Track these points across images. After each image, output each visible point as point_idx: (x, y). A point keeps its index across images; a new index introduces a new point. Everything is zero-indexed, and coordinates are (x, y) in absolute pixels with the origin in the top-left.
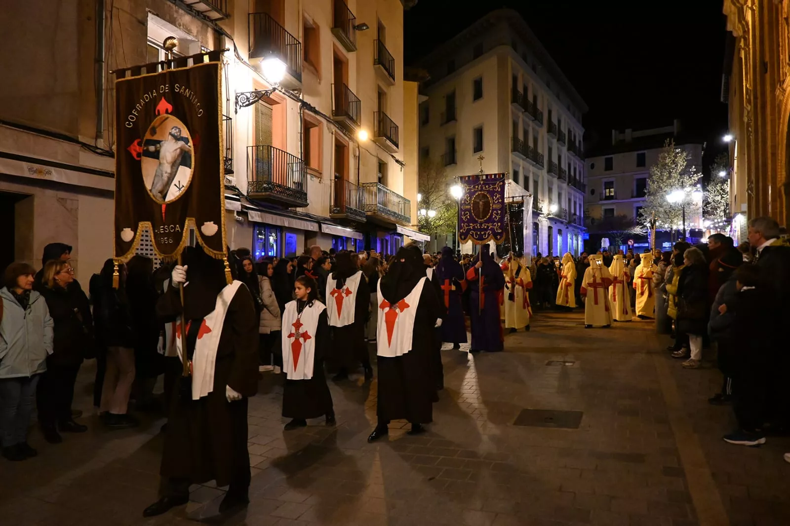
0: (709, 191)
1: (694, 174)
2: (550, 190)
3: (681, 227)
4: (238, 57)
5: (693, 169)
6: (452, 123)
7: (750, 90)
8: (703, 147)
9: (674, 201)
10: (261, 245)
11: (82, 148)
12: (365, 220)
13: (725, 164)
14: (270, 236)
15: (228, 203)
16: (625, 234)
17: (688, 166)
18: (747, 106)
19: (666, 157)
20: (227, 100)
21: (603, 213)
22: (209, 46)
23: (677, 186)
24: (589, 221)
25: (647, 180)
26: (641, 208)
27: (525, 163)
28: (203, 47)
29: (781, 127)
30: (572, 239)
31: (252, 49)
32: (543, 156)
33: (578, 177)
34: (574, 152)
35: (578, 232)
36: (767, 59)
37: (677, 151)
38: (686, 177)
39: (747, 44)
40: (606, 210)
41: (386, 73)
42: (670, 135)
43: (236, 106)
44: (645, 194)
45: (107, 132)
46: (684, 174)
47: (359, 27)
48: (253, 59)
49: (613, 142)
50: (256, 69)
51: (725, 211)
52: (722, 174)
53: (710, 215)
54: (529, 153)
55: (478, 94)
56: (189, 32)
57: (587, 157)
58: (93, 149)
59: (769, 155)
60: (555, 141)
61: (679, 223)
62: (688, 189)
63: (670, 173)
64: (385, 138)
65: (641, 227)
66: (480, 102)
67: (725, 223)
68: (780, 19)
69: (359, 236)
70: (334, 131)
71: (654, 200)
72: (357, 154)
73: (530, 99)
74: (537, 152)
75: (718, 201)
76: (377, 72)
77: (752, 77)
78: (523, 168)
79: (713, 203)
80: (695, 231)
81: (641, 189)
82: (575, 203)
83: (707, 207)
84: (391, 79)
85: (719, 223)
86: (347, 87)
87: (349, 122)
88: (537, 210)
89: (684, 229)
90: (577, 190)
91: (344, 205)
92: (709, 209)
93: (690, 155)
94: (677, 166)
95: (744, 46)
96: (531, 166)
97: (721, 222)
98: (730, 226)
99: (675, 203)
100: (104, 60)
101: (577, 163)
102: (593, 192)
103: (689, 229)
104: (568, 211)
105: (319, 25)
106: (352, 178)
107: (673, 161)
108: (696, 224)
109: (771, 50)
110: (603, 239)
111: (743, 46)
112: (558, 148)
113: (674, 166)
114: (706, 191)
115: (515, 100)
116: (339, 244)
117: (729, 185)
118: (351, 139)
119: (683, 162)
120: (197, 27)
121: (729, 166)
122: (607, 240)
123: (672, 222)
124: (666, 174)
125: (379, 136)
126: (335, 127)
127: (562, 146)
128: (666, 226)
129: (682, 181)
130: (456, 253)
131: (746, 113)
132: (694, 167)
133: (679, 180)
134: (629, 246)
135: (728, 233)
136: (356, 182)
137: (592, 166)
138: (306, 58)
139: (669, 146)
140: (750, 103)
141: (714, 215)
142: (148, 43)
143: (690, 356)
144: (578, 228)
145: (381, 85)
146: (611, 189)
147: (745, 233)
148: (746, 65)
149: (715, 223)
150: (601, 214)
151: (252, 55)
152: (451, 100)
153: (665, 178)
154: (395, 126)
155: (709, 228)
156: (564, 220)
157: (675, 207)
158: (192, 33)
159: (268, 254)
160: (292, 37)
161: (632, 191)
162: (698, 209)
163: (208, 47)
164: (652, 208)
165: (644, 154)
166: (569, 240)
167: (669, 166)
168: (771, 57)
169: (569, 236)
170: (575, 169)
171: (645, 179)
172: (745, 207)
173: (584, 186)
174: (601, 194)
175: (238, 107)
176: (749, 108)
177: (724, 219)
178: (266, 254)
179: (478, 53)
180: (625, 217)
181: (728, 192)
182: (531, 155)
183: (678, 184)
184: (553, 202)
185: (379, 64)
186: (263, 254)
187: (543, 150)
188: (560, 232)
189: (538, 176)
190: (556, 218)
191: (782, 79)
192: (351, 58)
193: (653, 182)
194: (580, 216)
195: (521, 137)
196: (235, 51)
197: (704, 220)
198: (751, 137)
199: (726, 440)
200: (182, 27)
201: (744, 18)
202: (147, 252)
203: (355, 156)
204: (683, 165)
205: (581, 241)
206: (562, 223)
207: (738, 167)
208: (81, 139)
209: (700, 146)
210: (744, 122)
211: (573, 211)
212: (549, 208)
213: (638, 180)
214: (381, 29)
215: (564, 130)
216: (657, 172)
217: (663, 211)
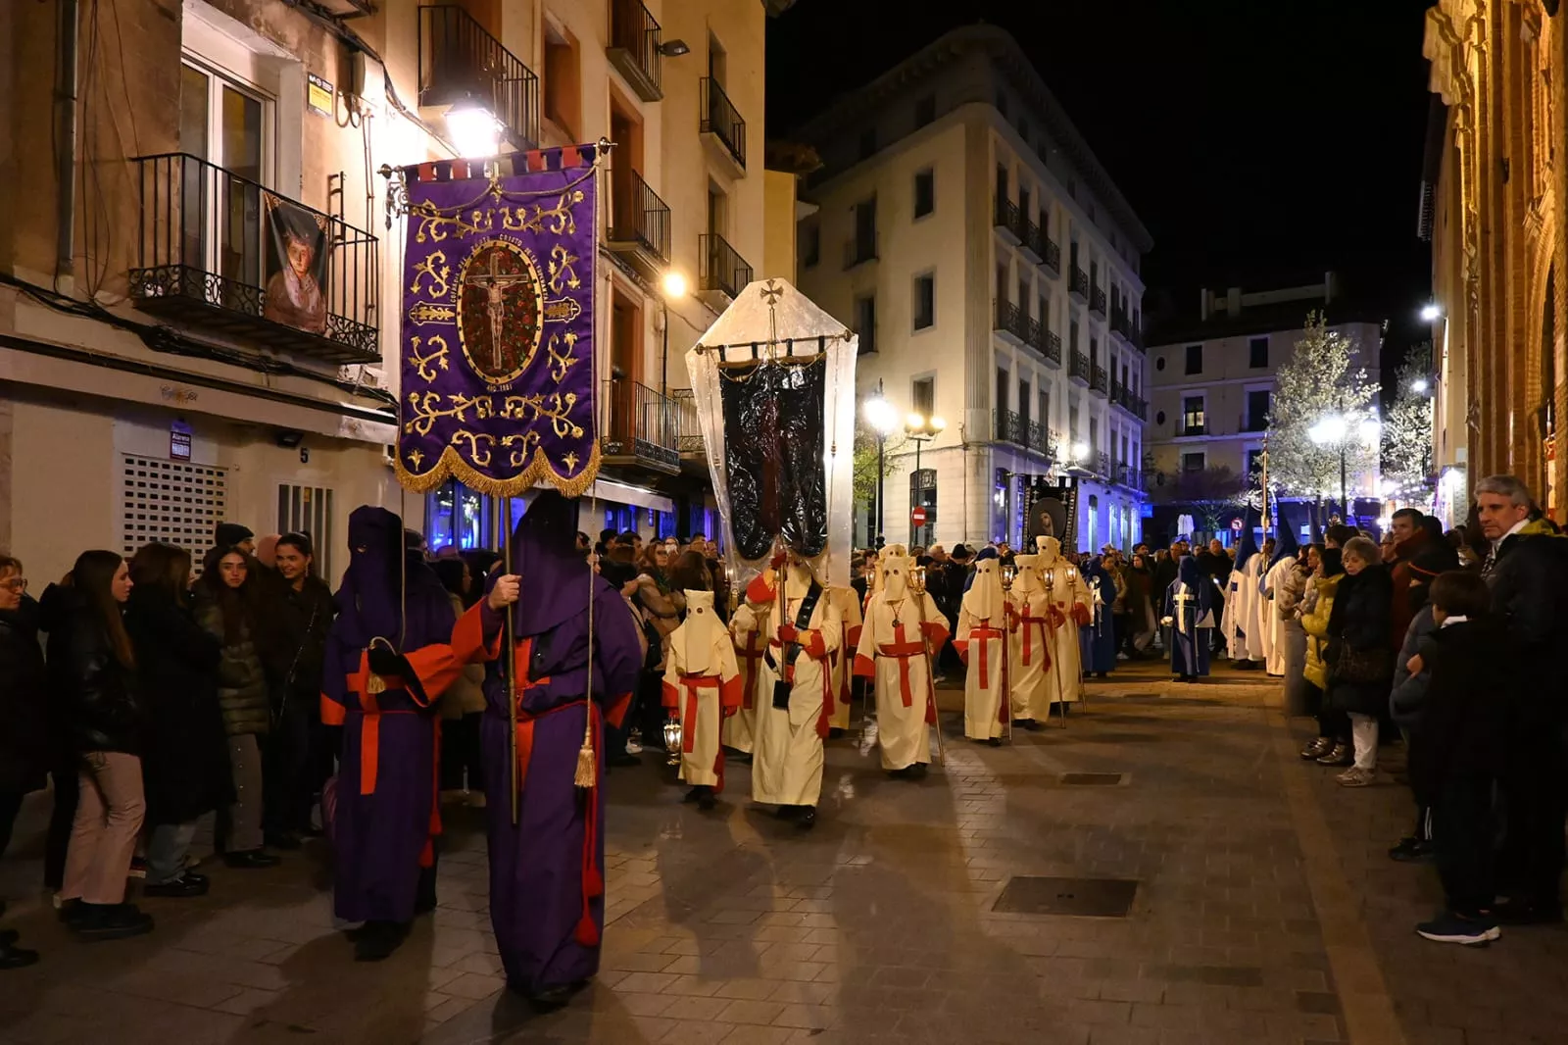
0: (1393, 421)
1: (1363, 386)
2: (1074, 413)
3: (1337, 495)
4: (395, 102)
5: (1363, 375)
6: (868, 265)
7: (1474, 215)
8: (1382, 330)
9: (1324, 441)
10: (444, 521)
11: (20, 295)
12: (677, 469)
13: (1424, 364)
14: (465, 502)
15: (368, 427)
16: (1227, 507)
17: (1353, 368)
18: (1469, 249)
19: (1310, 349)
20: (369, 197)
21: (1181, 462)
22: (328, 73)
23: (1330, 408)
24: (1152, 479)
25: (1271, 395)
26: (1258, 453)
27: (1022, 353)
28: (313, 76)
29: (1533, 292)
30: (1118, 516)
31: (426, 85)
32: (1058, 340)
33: (1130, 387)
34: (1124, 334)
35: (1131, 502)
36: (1508, 153)
37: (1331, 336)
38: (1348, 392)
39: (1469, 122)
40: (1187, 457)
41: (728, 152)
42: (1317, 303)
43: (389, 212)
44: (1268, 424)
45: (84, 260)
46: (1345, 385)
47: (669, 49)
48: (427, 108)
49: (1204, 317)
50: (435, 130)
51: (1423, 462)
52: (1420, 386)
53: (1394, 470)
54: (1031, 333)
55: (924, 205)
56: (280, 40)
57: (1151, 344)
58: (49, 299)
59: (1511, 349)
60: (1084, 309)
61: (1334, 485)
62: (1352, 415)
63: (1317, 381)
64: (723, 293)
65: (1258, 492)
66: (928, 222)
67: (1423, 487)
68: (1534, 73)
69: (665, 505)
70: (611, 273)
71: (1283, 438)
72: (663, 327)
73: (1034, 217)
74: (1048, 331)
75: (1411, 441)
76: (707, 148)
77: (1478, 190)
78: (1018, 363)
79: (1400, 445)
80: (1366, 504)
81: (1258, 415)
82: (1125, 440)
83: (1389, 454)
84: (740, 168)
85: (1412, 486)
86: (639, 179)
87: (643, 256)
88: (1047, 453)
89: (1344, 498)
90: (1130, 413)
91: (633, 436)
92: (1393, 458)
93: (1357, 345)
94: (1330, 367)
95: (1464, 123)
96: (1035, 361)
97: (1416, 485)
98: (1433, 494)
99: (1327, 444)
100: (75, 96)
101: (1128, 356)
102: (1161, 418)
103: (1354, 498)
104: (1109, 457)
105: (578, 37)
106: (650, 376)
107: (1323, 357)
108: (1368, 489)
109: (1517, 138)
110: (1181, 517)
111: (1461, 126)
112: (1090, 324)
113: (1324, 367)
114: (1388, 420)
115: (1001, 220)
116: (621, 520)
117: (1432, 409)
118: (648, 292)
119: (1343, 360)
120: (299, 32)
121: (1432, 371)
122: (1189, 518)
123: (1319, 483)
124: (1308, 383)
125: (711, 288)
126: (612, 265)
127: (1099, 320)
128: (1308, 491)
129: (1341, 399)
130: (876, 543)
131: (1466, 262)
132: (1363, 370)
133: (1333, 396)
134: (1234, 531)
135: (1431, 508)
136: (659, 385)
137: (1161, 364)
138: (549, 111)
139: (1315, 325)
140: (1475, 245)
141: (1403, 469)
142: (183, 60)
143: (1354, 762)
144: (1130, 493)
145: (713, 174)
146: (1198, 414)
147: (1462, 507)
148: (1467, 164)
149: (1404, 486)
150: (1177, 464)
151: (427, 99)
152: (867, 216)
153: (1306, 390)
154: (746, 267)
155: (1391, 497)
156: (1103, 477)
157: (1325, 452)
158: (287, 43)
159: (459, 542)
160: (518, 62)
161: (1241, 417)
162: (1371, 458)
163: (324, 75)
164: (1279, 455)
165: (1265, 341)
166: (1112, 519)
167: (1314, 368)
168: (1517, 149)
169: (1112, 511)
170: (1125, 369)
171: (1267, 393)
172: (1462, 455)
173: (1144, 404)
174: (1178, 423)
175: (393, 214)
176: (1473, 252)
177: (1422, 478)
178: (457, 543)
179: (927, 116)
180: (1225, 471)
181: (1430, 423)
182: (1033, 336)
183: (1332, 404)
184: (1079, 438)
185: (711, 131)
186: (450, 542)
187: (1058, 327)
188: (1093, 500)
189: (1049, 383)
190: (1085, 471)
191: (1536, 196)
192: (651, 115)
193: (1283, 401)
194: (1134, 469)
195: (1014, 298)
196: (386, 87)
197: (1382, 480)
198: (1476, 311)
199: (1420, 932)
200: (262, 29)
201: (1465, 69)
202: (177, 535)
203: (656, 329)
204: (1342, 366)
205: (1137, 521)
206: (1097, 481)
207: (1449, 372)
208: (20, 273)
209: (1375, 327)
210: (1462, 279)
211: (1120, 458)
212: (1071, 449)
213: (1252, 395)
214: (715, 54)
215: (1103, 285)
216: (1291, 380)
217: (1302, 460)
